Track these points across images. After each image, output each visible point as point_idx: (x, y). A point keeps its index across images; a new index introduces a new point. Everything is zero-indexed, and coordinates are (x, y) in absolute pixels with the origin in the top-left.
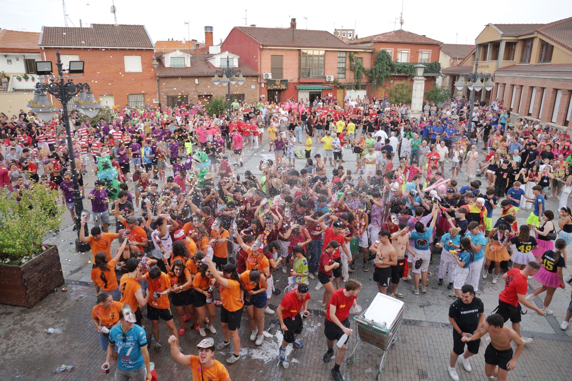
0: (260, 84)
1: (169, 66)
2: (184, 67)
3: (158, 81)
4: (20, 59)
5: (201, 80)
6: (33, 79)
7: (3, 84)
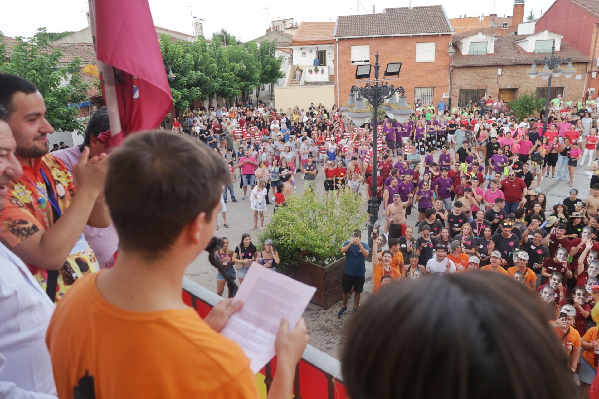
0: (590, 72)
1: (467, 54)
2: (485, 53)
3: (452, 71)
4: (313, 52)
5: (504, 69)
6: (322, 71)
7: (296, 77)
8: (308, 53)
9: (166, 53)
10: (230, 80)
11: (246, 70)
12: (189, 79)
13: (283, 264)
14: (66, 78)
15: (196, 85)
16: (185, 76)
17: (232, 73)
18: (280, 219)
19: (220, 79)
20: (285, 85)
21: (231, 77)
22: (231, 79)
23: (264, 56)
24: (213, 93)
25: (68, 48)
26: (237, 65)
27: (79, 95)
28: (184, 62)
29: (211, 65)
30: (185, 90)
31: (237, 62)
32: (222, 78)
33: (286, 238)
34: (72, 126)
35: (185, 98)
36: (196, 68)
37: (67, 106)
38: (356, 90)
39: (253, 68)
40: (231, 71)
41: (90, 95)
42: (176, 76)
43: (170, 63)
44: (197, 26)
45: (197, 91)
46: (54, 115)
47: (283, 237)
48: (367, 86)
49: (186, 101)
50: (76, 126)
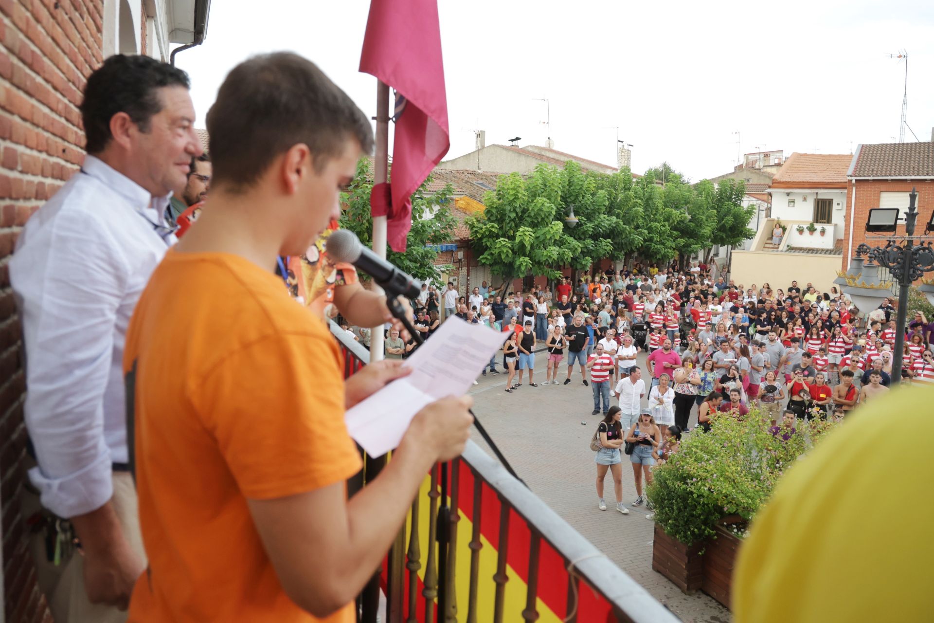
4: (808, 198)
6: (823, 232)
7: (774, 237)
8: (799, 201)
9: (570, 187)
10: (661, 233)
11: (690, 221)
12: (597, 226)
13: (689, 529)
14: (431, 210)
15: (606, 236)
16: (591, 221)
17: (666, 223)
18: (694, 449)
19: (646, 232)
20: (753, 248)
21: (663, 229)
22: (664, 233)
23: (723, 203)
24: (632, 251)
25: (445, 175)
26: (675, 213)
27: (442, 232)
28: (594, 202)
29: (634, 209)
30: (589, 242)
31: (677, 208)
32: (650, 229)
33: (700, 483)
34: (426, 272)
35: (586, 252)
36: (610, 211)
37: (425, 246)
38: (865, 252)
39: (702, 219)
40: (664, 221)
41: (458, 236)
42: (579, 220)
43: (574, 202)
44: (623, 154)
45: (606, 245)
46: (406, 256)
47: (694, 479)
48: (889, 245)
49: (587, 258)
50: (430, 273)
